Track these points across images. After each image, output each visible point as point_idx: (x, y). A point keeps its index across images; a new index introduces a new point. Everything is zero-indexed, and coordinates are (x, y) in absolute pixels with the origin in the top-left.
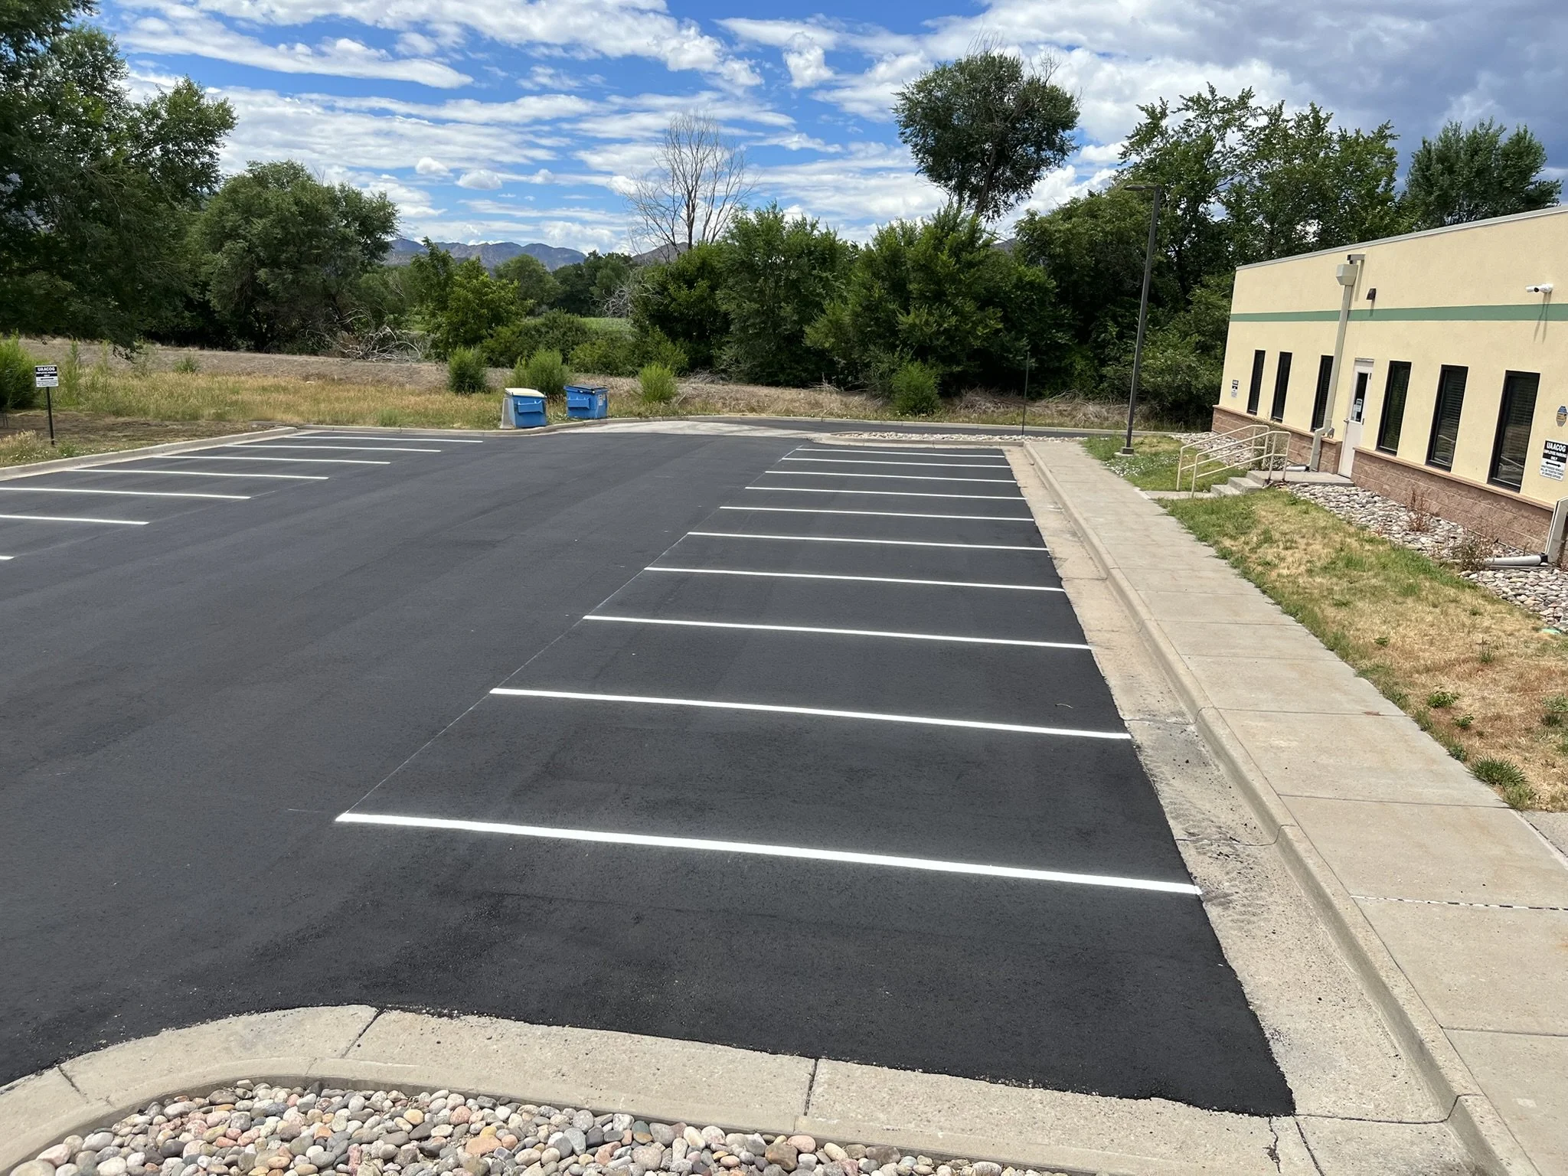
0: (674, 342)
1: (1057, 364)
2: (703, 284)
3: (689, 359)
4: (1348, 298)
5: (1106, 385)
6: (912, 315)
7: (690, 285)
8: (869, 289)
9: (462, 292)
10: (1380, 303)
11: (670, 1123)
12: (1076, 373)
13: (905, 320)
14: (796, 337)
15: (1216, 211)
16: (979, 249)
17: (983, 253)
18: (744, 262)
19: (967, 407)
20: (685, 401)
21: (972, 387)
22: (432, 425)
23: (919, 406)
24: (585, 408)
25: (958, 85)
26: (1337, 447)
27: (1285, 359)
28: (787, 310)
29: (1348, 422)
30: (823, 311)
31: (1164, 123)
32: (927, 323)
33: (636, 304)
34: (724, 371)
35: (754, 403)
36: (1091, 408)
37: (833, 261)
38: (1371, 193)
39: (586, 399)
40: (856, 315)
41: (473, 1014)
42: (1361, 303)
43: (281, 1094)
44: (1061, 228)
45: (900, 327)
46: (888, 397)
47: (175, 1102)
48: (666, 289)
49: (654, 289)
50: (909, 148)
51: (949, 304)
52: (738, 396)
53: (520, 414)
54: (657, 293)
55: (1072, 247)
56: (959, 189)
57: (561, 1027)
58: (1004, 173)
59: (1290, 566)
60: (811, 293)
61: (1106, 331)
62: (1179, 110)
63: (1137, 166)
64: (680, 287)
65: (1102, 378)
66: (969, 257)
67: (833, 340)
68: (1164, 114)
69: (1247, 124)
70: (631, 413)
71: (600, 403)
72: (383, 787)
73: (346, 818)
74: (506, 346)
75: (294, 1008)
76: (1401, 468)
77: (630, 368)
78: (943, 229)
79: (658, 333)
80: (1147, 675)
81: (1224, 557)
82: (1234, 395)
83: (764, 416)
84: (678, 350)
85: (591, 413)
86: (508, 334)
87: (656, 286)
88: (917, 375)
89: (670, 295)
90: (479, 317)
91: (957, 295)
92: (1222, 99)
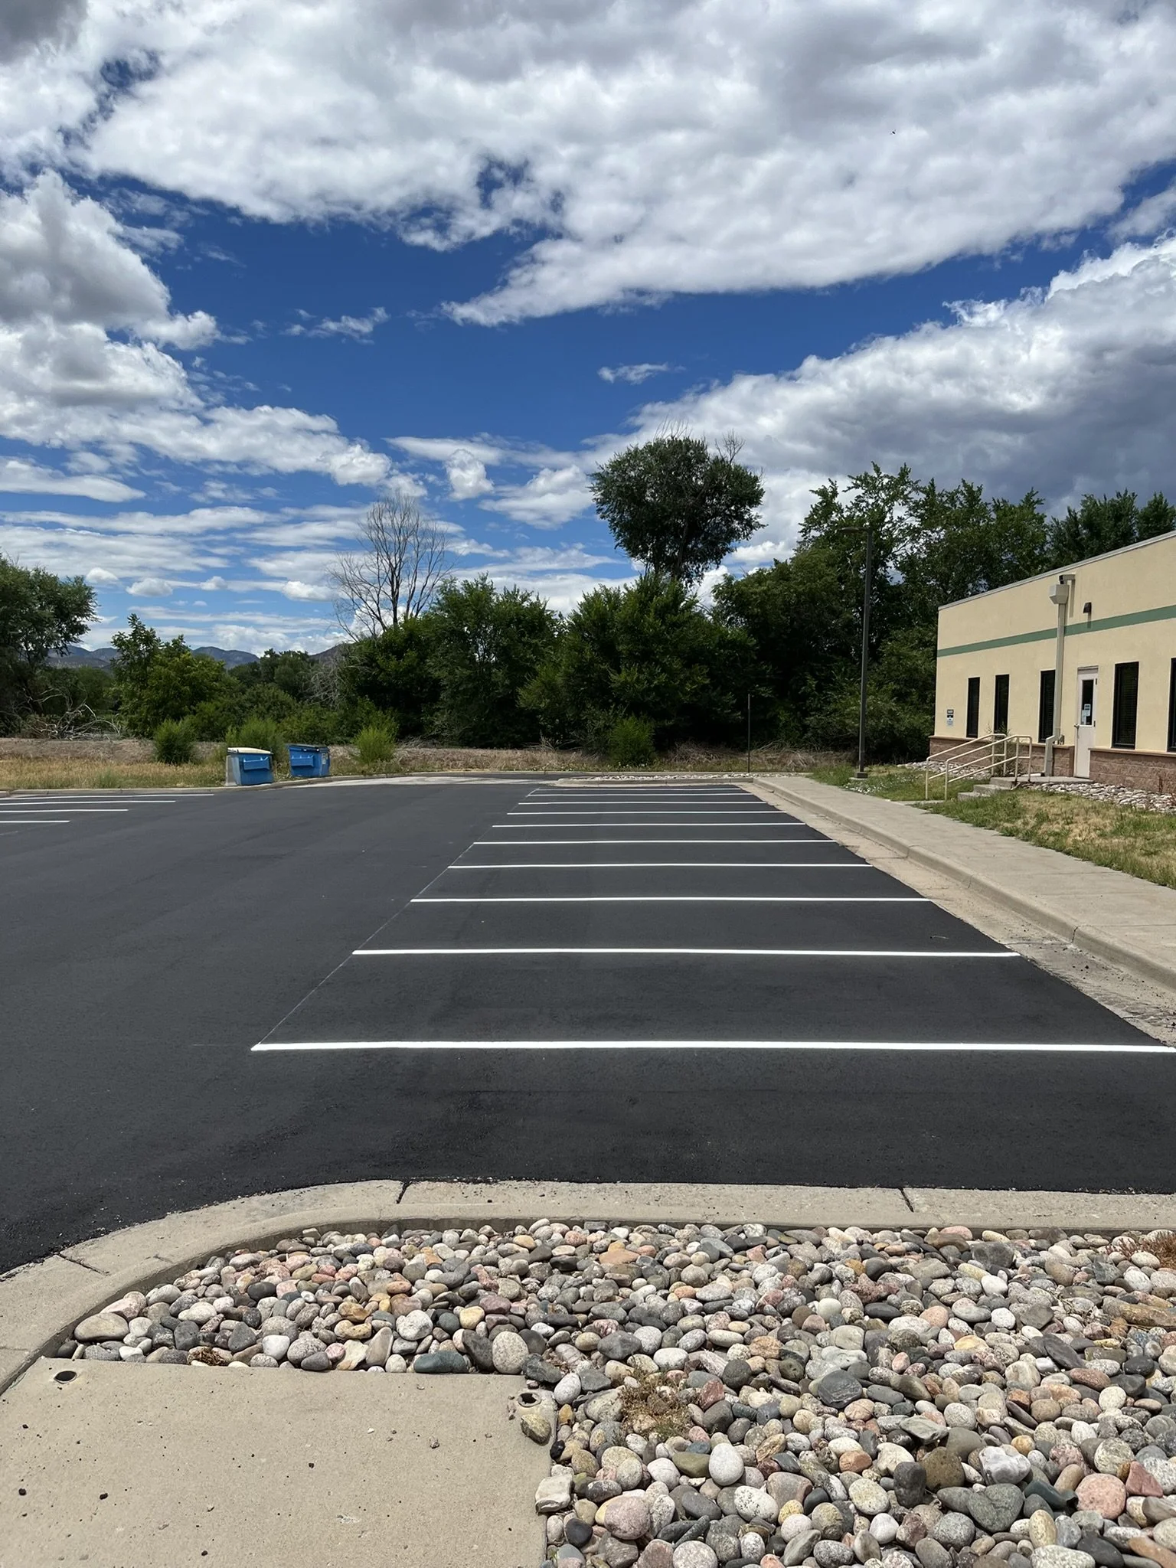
0: (383, 710)
1: (762, 717)
2: (411, 654)
3: (400, 727)
4: (1063, 616)
5: (810, 734)
6: (624, 674)
7: (399, 655)
8: (581, 651)
9: (163, 670)
10: (1096, 616)
11: (810, 1229)
12: (781, 724)
13: (617, 679)
14: (510, 700)
15: (895, 576)
16: (683, 610)
17: (686, 614)
18: (454, 630)
19: (681, 759)
20: (403, 763)
21: (684, 740)
22: (154, 786)
23: (636, 758)
24: (310, 767)
25: (649, 464)
26: (1070, 751)
27: (1002, 682)
28: (499, 675)
29: (1078, 728)
30: (536, 674)
31: (836, 500)
32: (638, 681)
33: (343, 675)
34: (436, 737)
35: (471, 761)
36: (800, 756)
37: (541, 630)
38: (1030, 554)
39: (310, 757)
40: (568, 675)
41: (510, 1179)
42: (1078, 617)
43: (360, 1238)
44: (757, 590)
45: (613, 686)
46: (604, 753)
47: (237, 1255)
48: (375, 661)
49: (362, 660)
50: (606, 521)
51: (657, 662)
52: (455, 757)
53: (246, 771)
54: (364, 665)
55: (768, 607)
56: (655, 560)
57: (612, 1184)
58: (696, 545)
59: (1078, 833)
60: (521, 658)
61: (805, 684)
62: (850, 488)
63: (816, 539)
64: (388, 658)
65: (806, 728)
66: (675, 619)
67: (548, 701)
68: (835, 494)
69: (910, 496)
70: (354, 772)
71: (324, 762)
72: (287, 1023)
73: (258, 1047)
74: (210, 722)
75: (308, 1186)
76: (1142, 758)
77: (340, 738)
78: (646, 593)
79: (366, 703)
80: (999, 915)
81: (1011, 835)
82: (950, 723)
83: (487, 771)
84: (389, 718)
85: (315, 771)
86: (212, 709)
87: (364, 658)
88: (633, 729)
89: (378, 666)
90: (180, 695)
91: (664, 654)
92: (887, 476)
